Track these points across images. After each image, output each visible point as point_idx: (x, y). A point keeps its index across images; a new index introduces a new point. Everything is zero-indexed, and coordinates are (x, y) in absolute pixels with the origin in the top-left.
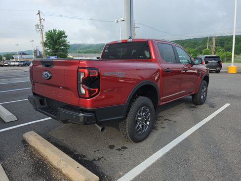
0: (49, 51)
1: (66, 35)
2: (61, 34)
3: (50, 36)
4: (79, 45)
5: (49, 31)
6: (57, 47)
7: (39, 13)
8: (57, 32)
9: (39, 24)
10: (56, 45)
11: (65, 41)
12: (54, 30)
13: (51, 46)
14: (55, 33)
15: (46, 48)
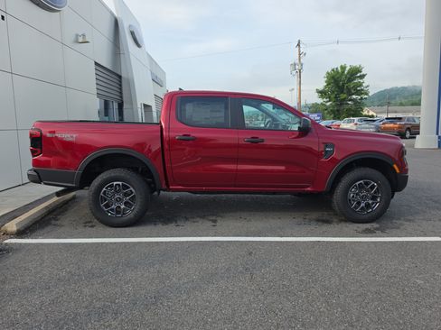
0: (328, 104)
1: (363, 72)
2: (355, 73)
3: (333, 77)
4: (404, 89)
5: (333, 70)
6: (343, 96)
7: (298, 45)
8: (347, 69)
9: (297, 61)
10: (342, 92)
11: (361, 85)
12: (342, 67)
13: (333, 96)
14: (343, 72)
15: (325, 100)
